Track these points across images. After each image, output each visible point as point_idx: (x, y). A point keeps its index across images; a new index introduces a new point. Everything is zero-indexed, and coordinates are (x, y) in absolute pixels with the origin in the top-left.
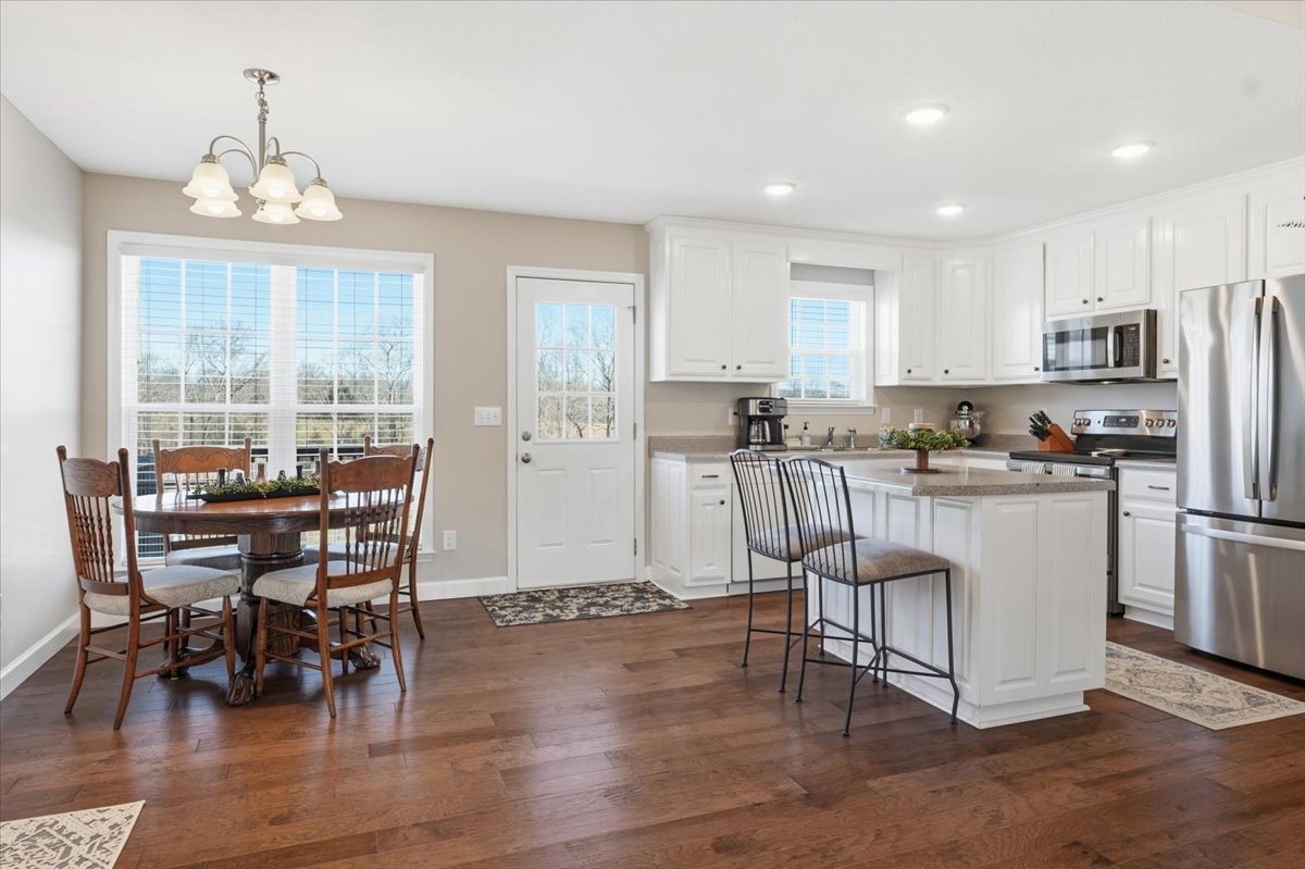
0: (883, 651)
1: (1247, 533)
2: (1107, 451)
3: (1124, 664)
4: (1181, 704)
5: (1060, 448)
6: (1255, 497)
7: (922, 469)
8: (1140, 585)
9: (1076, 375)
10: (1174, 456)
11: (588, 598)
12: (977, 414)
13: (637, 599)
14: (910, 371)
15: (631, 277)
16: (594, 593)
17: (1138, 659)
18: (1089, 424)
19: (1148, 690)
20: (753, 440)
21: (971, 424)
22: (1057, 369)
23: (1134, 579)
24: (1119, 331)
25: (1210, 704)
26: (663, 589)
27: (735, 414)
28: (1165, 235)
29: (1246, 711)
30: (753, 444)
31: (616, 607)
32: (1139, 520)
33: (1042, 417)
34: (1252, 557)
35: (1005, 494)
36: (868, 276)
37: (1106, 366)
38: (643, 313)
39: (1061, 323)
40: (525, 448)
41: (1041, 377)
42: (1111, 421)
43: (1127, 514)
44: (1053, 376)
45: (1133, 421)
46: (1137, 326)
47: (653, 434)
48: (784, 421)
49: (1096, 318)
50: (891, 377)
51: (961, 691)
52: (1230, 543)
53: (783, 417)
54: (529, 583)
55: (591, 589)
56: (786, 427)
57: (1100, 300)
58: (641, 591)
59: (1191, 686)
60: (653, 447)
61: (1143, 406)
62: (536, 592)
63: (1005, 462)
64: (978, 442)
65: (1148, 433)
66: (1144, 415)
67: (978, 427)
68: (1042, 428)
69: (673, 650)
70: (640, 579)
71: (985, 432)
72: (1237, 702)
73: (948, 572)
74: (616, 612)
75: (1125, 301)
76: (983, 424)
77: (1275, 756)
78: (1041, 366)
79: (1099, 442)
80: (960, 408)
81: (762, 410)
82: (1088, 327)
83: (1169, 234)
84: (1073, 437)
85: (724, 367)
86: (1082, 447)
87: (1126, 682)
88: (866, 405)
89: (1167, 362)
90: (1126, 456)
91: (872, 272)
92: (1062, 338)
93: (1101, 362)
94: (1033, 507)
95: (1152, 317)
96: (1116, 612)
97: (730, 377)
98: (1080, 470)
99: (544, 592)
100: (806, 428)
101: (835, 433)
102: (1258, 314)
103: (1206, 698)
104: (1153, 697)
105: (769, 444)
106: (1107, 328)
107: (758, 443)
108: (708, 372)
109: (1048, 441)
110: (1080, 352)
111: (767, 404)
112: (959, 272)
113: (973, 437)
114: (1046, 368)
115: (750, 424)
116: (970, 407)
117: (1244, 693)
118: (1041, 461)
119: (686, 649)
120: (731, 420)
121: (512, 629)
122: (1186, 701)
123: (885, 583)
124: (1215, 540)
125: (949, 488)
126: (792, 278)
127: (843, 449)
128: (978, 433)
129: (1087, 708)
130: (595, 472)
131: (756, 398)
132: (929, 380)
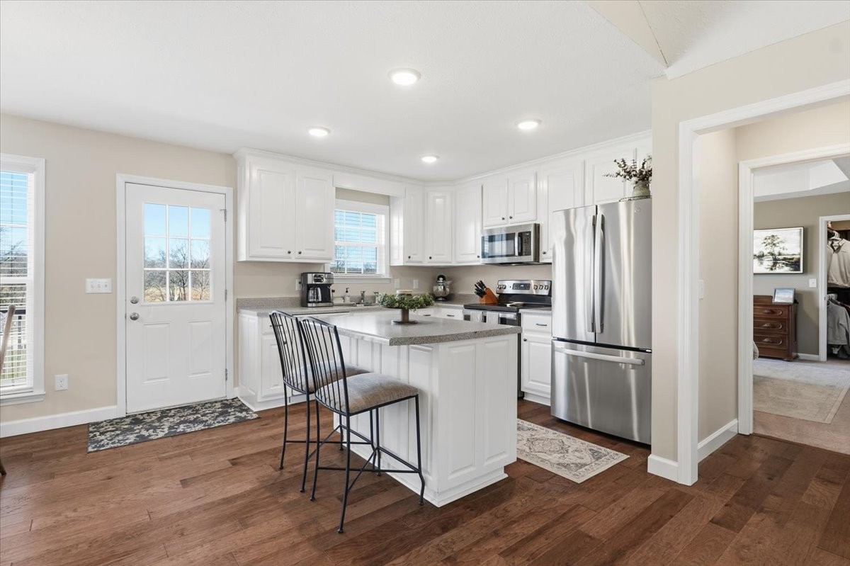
0: (378, 451)
1: (583, 351)
2: (515, 303)
3: (526, 435)
4: (559, 464)
5: (491, 302)
6: (593, 331)
7: (405, 321)
8: (532, 381)
9: (499, 260)
10: (550, 306)
11: (183, 416)
12: (449, 282)
13: (222, 413)
14: (409, 257)
15: (224, 189)
16: (190, 411)
17: (533, 430)
18: (505, 288)
19: (541, 455)
20: (310, 300)
21: (444, 288)
22: (489, 257)
23: (529, 377)
24: (521, 235)
25: (574, 462)
26: (244, 402)
27: (300, 283)
28: (543, 185)
29: (593, 464)
30: (310, 302)
31: (202, 422)
32: (532, 344)
33: (481, 284)
34: (586, 364)
35: (454, 340)
36: (386, 200)
37: (514, 255)
38: (232, 213)
39: (491, 231)
40: (133, 309)
41: (481, 261)
42: (517, 286)
43: (525, 340)
44: (487, 260)
45: (527, 286)
46: (530, 232)
47: (239, 297)
48: (332, 288)
49: (508, 228)
50: (399, 261)
51: (425, 481)
52: (575, 357)
53: (331, 285)
54: (136, 408)
55: (188, 407)
56: (333, 291)
57: (511, 218)
58: (227, 406)
59: (564, 450)
60: (241, 305)
61: (532, 277)
62: (142, 414)
63: (461, 311)
64: (448, 298)
65: (535, 293)
66: (533, 283)
67: (448, 290)
68: (481, 290)
69: (229, 460)
70: (230, 397)
71: (452, 292)
72: (588, 458)
73: (417, 397)
74: (201, 427)
75: (523, 219)
76: (451, 288)
77: (614, 501)
78: (480, 255)
79: (510, 298)
80: (438, 279)
81: (316, 280)
82: (504, 233)
83: (545, 185)
84: (497, 295)
85: (289, 253)
86: (501, 301)
87: (528, 450)
88: (385, 277)
89: (545, 253)
90: (524, 306)
91: (389, 197)
92: (492, 239)
93: (511, 253)
94: (473, 347)
95: (537, 227)
96: (521, 396)
97: (294, 258)
98: (501, 315)
99: (148, 414)
100: (347, 292)
101: (366, 294)
102: (594, 225)
103: (571, 457)
104: (543, 460)
105: (321, 302)
106: (514, 234)
107: (314, 302)
108: (278, 255)
109: (484, 298)
110: (501, 247)
111: (320, 276)
112: (438, 200)
113: (445, 295)
114: (484, 256)
115: (308, 289)
116: (444, 279)
117: (590, 450)
118: (481, 309)
119: (241, 457)
120: (297, 287)
121: (100, 453)
122: (561, 461)
123: (379, 409)
124: (568, 355)
125: (415, 339)
126: (336, 198)
127: (370, 305)
128: (448, 293)
129: (506, 476)
130: (193, 324)
131: (312, 273)
132: (421, 262)
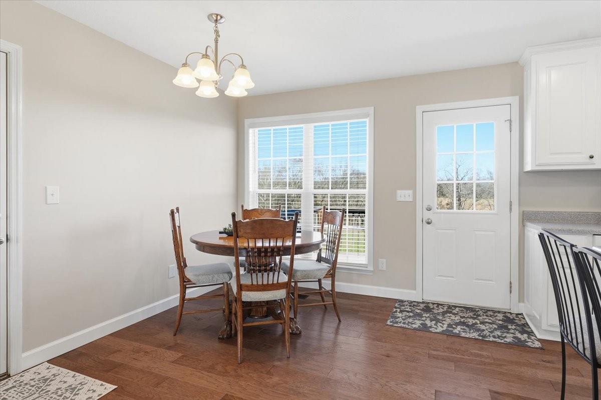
11: (464, 317)
13: (501, 327)
15: (510, 99)
16: (472, 314)
31: (479, 330)
38: (517, 122)
40: (428, 215)
47: (525, 209)
58: (509, 320)
60: (526, 219)
70: (515, 311)
85: (592, 157)
97: (598, 164)
108: (574, 162)
130: (477, 233)
